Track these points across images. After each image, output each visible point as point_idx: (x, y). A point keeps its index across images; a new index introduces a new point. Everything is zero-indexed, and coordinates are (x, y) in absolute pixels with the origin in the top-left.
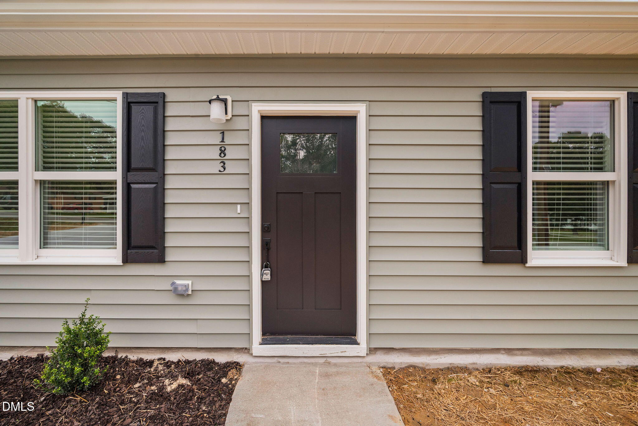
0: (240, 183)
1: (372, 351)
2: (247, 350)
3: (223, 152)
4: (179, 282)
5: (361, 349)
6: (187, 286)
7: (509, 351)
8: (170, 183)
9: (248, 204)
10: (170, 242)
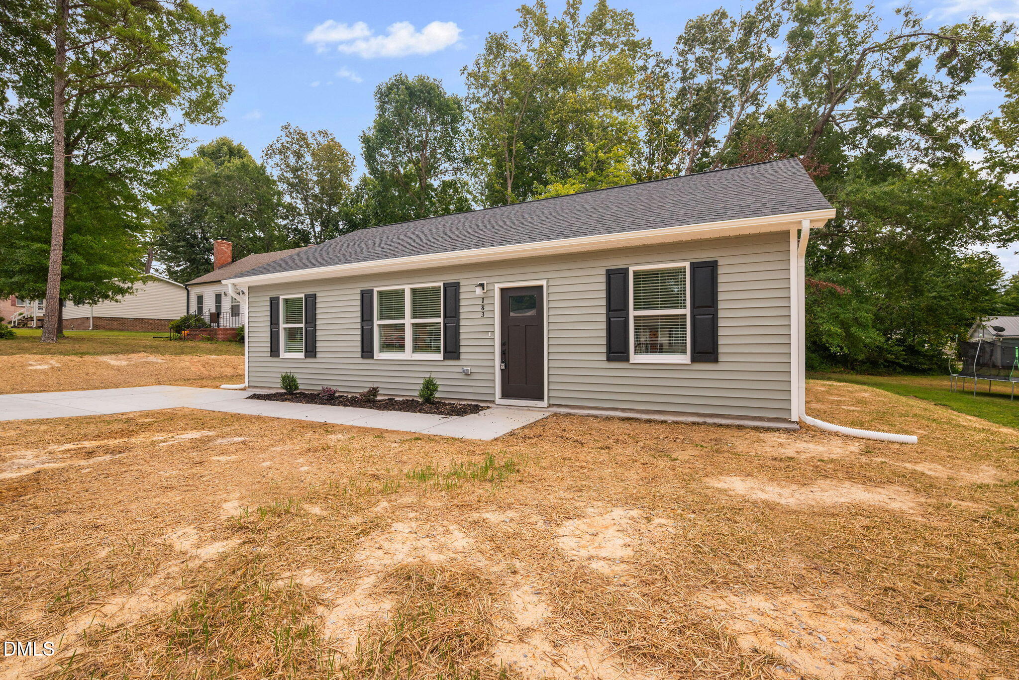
0: (489, 322)
1: (550, 406)
2: (493, 402)
3: (483, 308)
4: (465, 368)
5: (545, 404)
6: (468, 370)
7: (623, 410)
8: (462, 323)
9: (493, 332)
10: (462, 350)
